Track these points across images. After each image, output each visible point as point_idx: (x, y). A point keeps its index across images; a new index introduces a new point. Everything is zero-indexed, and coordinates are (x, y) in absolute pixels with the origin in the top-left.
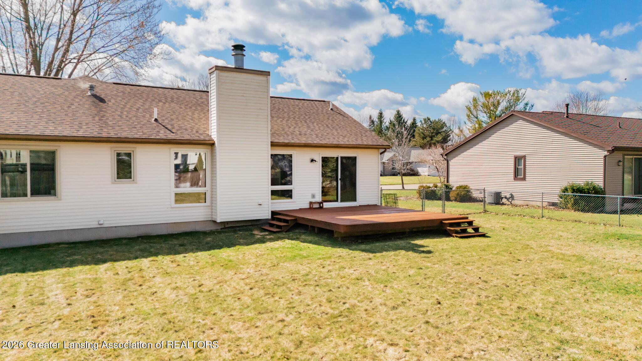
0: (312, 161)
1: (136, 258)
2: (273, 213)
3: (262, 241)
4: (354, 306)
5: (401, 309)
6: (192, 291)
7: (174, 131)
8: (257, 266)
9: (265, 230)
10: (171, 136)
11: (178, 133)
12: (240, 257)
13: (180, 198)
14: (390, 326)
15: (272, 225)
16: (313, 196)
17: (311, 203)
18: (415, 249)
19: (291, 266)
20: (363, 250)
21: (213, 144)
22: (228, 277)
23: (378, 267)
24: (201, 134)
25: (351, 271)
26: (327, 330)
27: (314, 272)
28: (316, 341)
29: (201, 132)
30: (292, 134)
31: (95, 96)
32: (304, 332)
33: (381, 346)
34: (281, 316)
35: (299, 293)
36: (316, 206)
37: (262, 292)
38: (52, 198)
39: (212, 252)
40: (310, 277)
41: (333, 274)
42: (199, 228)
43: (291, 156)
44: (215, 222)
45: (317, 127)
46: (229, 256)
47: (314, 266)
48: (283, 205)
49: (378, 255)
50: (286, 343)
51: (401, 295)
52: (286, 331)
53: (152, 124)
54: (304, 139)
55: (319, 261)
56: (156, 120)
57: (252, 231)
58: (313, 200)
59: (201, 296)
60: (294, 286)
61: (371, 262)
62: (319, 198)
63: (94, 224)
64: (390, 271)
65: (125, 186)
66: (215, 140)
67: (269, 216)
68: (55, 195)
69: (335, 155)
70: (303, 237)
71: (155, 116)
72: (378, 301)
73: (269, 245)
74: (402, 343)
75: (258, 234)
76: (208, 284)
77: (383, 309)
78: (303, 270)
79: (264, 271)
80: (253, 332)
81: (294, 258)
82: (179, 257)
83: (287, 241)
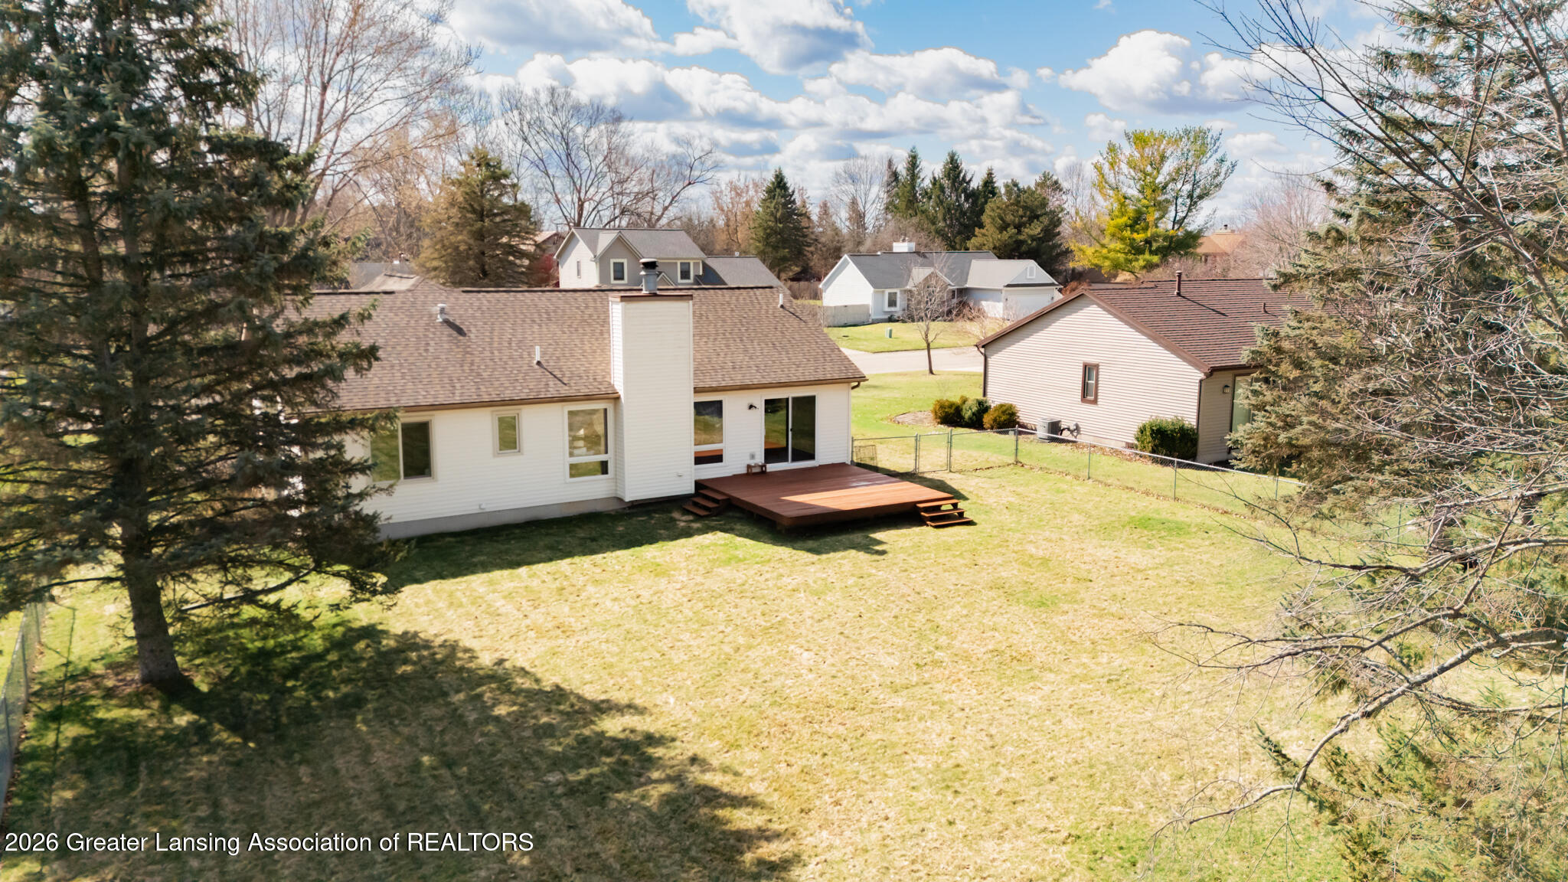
0: (751, 407)
1: (551, 560)
2: (699, 485)
3: (688, 533)
4: (785, 619)
5: (826, 621)
6: (633, 603)
7: (565, 380)
8: (689, 572)
9: (688, 512)
10: (565, 391)
11: (572, 383)
12: (668, 558)
13: (576, 471)
14: (811, 636)
15: (696, 504)
16: (753, 457)
17: (749, 467)
18: (868, 547)
19: (726, 572)
20: (809, 550)
21: (618, 398)
22: (662, 587)
23: (819, 575)
24: (601, 383)
25: (789, 580)
26: (759, 640)
27: (750, 581)
28: (750, 647)
29: (599, 378)
30: (723, 368)
31: (447, 322)
32: (741, 640)
33: (798, 651)
34: (721, 628)
35: (736, 606)
36: (757, 470)
37: (701, 605)
38: (427, 479)
39: (632, 550)
40: (746, 587)
41: (770, 584)
42: (599, 508)
43: (720, 403)
44: (620, 500)
45: (758, 348)
46: (654, 557)
47: (751, 572)
48: (710, 471)
49: (824, 556)
50: (727, 649)
51: (829, 608)
52: (726, 640)
53: (534, 371)
54: (739, 377)
55: (757, 566)
56: (539, 363)
57: (670, 512)
58: (752, 463)
59: (643, 607)
60: (730, 597)
61: (812, 569)
62: (760, 459)
63: (474, 509)
64: (830, 580)
65: (510, 460)
66: (621, 393)
67: (690, 489)
68: (430, 475)
69: (784, 396)
70: (738, 527)
71: (538, 358)
72: (807, 613)
73: (698, 539)
74: (815, 649)
75: (682, 520)
76: (646, 595)
77: (809, 621)
78: (740, 576)
79: (699, 579)
80: (699, 641)
81: (728, 562)
82: (598, 557)
83: (720, 534)
